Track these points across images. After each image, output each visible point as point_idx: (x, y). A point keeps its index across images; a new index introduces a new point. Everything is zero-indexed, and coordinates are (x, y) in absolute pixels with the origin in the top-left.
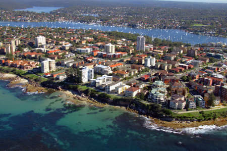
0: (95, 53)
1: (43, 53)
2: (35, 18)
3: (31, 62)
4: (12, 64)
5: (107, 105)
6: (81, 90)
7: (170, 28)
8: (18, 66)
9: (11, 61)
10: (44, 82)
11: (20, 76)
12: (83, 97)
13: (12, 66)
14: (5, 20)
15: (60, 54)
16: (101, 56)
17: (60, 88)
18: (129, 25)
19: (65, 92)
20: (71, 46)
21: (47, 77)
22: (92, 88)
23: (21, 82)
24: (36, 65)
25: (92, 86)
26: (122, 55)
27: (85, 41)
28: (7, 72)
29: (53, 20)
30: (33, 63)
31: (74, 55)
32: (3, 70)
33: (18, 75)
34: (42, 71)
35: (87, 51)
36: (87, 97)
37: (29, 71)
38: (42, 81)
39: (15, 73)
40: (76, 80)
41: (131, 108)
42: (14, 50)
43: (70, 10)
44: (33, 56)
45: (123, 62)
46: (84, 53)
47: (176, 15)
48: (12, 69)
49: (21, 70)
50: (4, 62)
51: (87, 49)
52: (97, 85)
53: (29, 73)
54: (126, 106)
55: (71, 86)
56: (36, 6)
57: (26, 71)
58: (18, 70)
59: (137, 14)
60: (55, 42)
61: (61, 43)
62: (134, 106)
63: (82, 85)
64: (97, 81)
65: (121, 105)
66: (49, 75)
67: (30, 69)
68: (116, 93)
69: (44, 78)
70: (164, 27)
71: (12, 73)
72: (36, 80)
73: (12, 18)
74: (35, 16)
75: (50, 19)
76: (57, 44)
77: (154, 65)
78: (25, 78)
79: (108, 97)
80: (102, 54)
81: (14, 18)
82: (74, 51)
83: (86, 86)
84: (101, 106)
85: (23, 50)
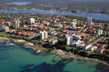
0: (66, 28)
1: (36, 27)
2: (20, 8)
3: (32, 33)
4: (21, 34)
5: (87, 58)
6: (68, 49)
7: (95, 13)
8: (25, 35)
9: (21, 33)
10: (44, 45)
11: (28, 41)
12: (70, 53)
13: (21, 35)
14: (3, 9)
15: (46, 28)
16: (69, 29)
17: (54, 48)
18: (72, 12)
19: (58, 50)
20: (50, 24)
21: (44, 42)
22: (74, 48)
23: (30, 45)
24: (35, 35)
25: (74, 47)
26: (81, 28)
27: (56, 21)
28: (20, 39)
29: (30, 9)
30: (33, 34)
31: (54, 28)
32: (17, 38)
33: (27, 40)
34: (41, 38)
35: (60, 26)
36: (73, 54)
37: (32, 38)
38: (43, 44)
39: (24, 40)
40: (64, 43)
41: (102, 60)
42: (19, 26)
43: (36, 4)
44: (31, 29)
45: (83, 32)
46: (59, 28)
47: (95, 5)
48: (22, 37)
49: (28, 38)
50: (16, 33)
51: (60, 25)
52: (77, 46)
53: (33, 39)
54: (98, 59)
55: (61, 47)
56: (16, 1)
57: (30, 38)
58: (25, 38)
59: (73, 5)
60: (39, 21)
61: (43, 22)
62: (104, 58)
63: (68, 46)
64: (77, 44)
65: (95, 58)
66: (46, 41)
67: (33, 37)
68: (90, 51)
69: (43, 42)
70: (92, 12)
71: (23, 40)
72: (39, 43)
73: (7, 8)
74: (19, 7)
75: (28, 8)
76: (41, 22)
77: (102, 34)
78: (32, 42)
79: (87, 53)
80: (70, 28)
81: (8, 8)
82: (52, 26)
83: (70, 47)
84: (84, 59)
85: (24, 26)
